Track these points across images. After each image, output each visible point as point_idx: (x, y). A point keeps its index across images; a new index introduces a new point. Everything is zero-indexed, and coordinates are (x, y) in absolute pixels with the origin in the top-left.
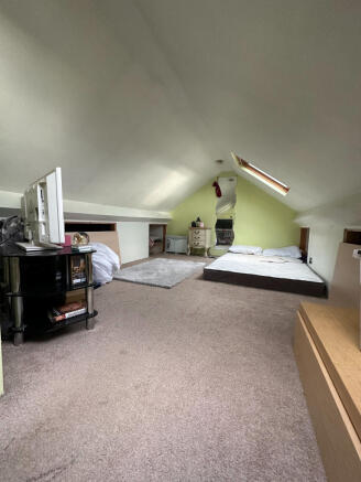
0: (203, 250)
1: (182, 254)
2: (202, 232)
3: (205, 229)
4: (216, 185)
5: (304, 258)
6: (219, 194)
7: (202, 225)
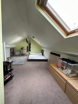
0: (25, 54)
1: (19, 55)
2: (24, 50)
3: (25, 49)
4: (26, 40)
5: (43, 55)
6: (27, 42)
7: (24, 49)
